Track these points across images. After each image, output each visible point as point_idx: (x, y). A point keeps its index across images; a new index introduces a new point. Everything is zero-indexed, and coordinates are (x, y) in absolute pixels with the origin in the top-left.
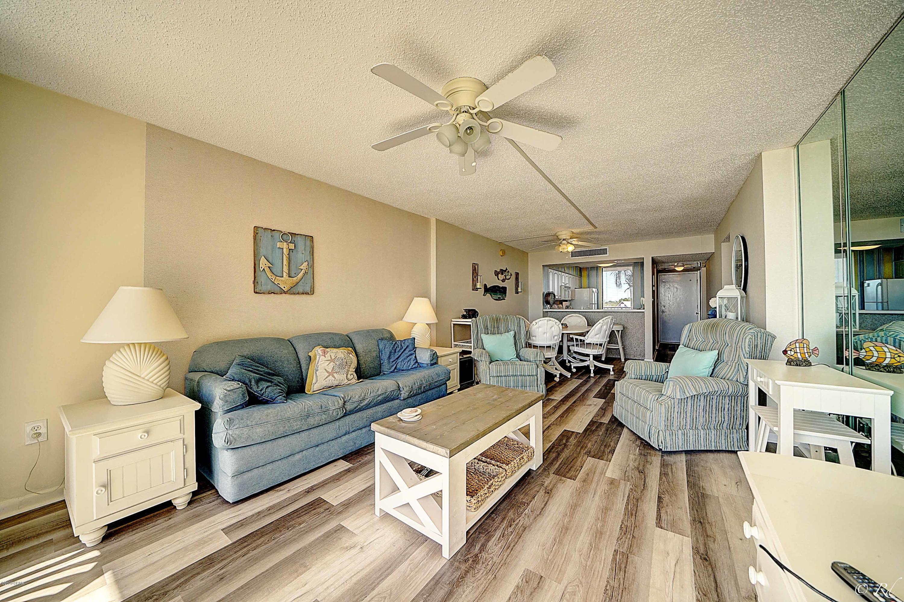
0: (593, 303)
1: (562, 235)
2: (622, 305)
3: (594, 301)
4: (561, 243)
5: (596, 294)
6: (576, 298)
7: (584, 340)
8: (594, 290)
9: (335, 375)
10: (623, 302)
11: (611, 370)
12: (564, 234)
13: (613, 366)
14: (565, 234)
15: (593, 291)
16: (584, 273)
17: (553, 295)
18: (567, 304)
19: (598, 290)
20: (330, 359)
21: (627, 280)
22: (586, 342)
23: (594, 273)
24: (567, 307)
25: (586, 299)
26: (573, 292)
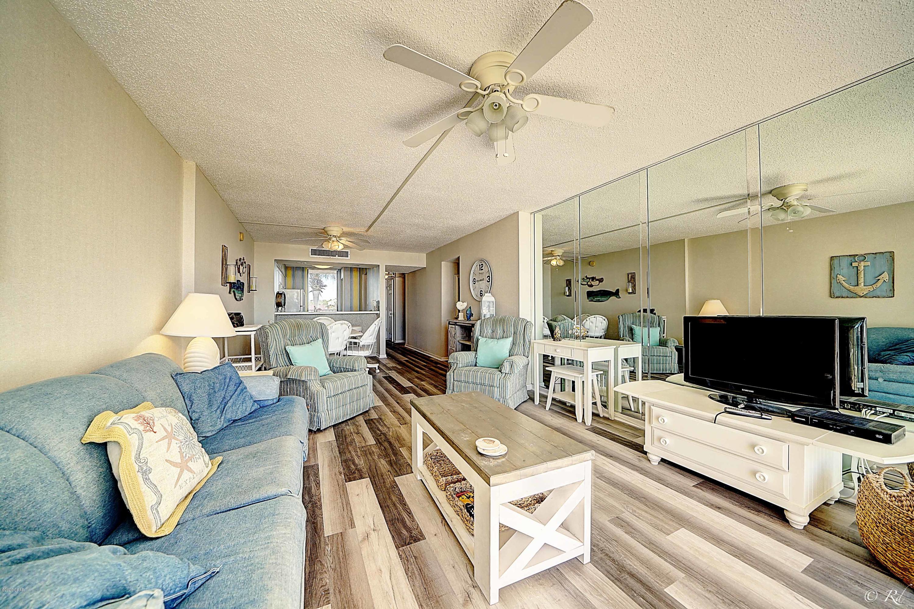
1: (332, 231)
4: (330, 239)
7: (359, 343)
9: (190, 464)
11: (377, 368)
12: (335, 230)
13: (378, 365)
14: (337, 231)
20: (166, 434)
22: (361, 344)
25: (296, 300)
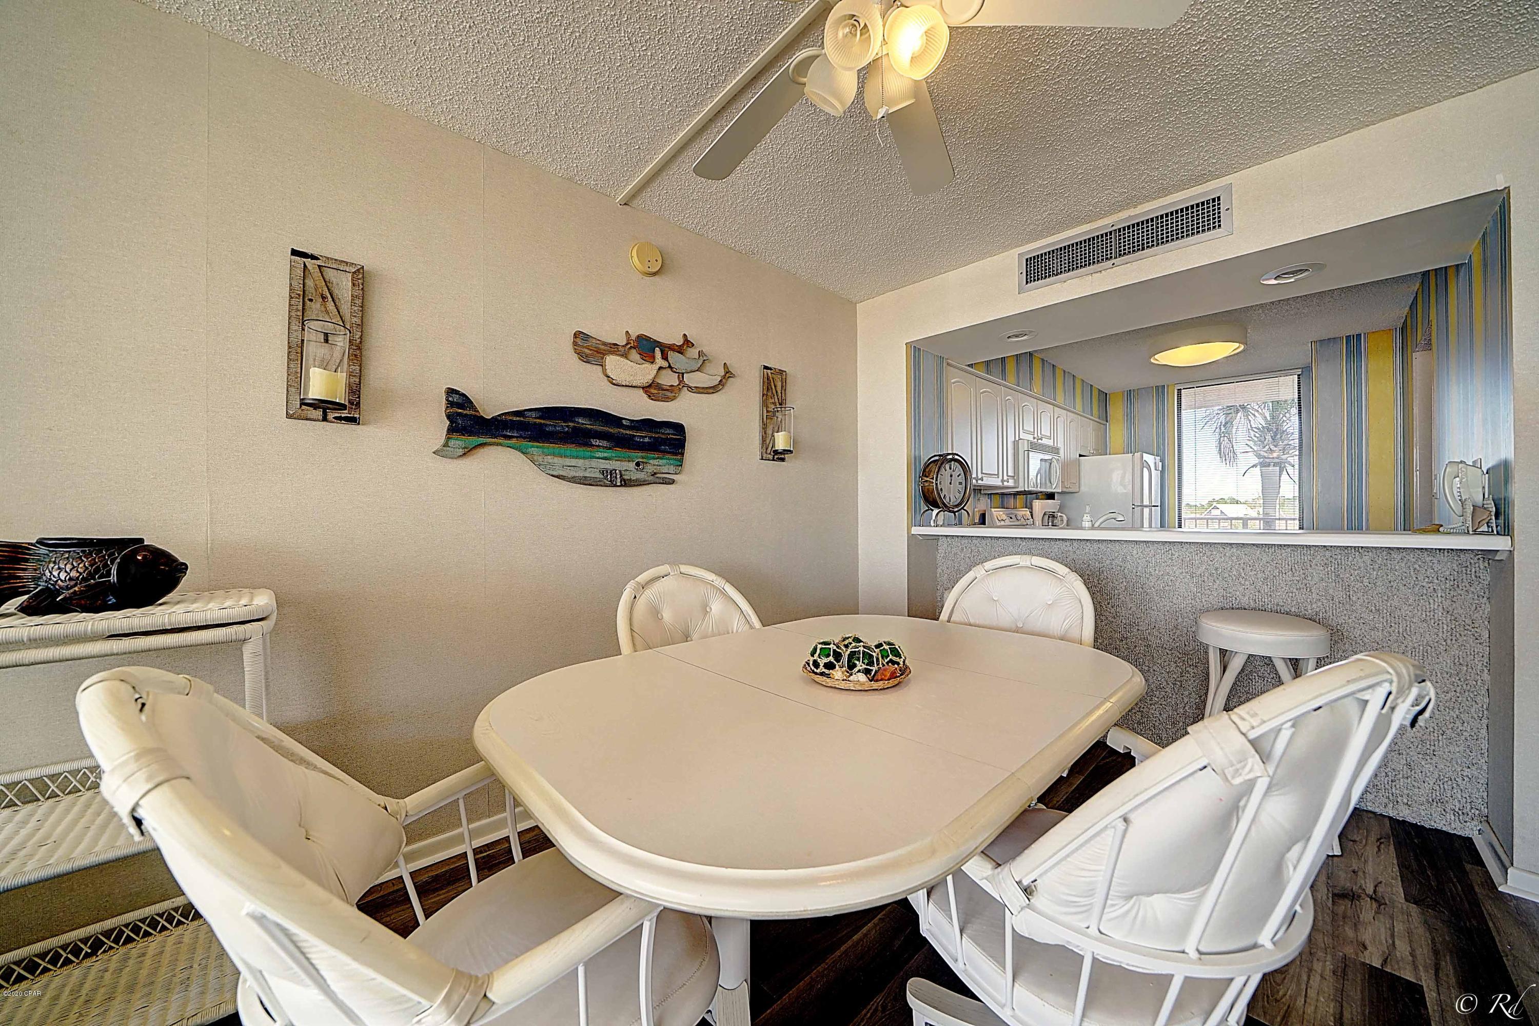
0: (1146, 502)
2: (1215, 512)
3: (1151, 494)
5: (1156, 475)
6: (1082, 488)
8: (1149, 458)
10: (1218, 506)
15: (1144, 464)
16: (1117, 410)
17: (959, 470)
18: (1050, 505)
19: (1162, 461)
21: (1251, 443)
23: (1147, 408)
24: (1051, 519)
25: (1120, 490)
26: (1071, 468)
